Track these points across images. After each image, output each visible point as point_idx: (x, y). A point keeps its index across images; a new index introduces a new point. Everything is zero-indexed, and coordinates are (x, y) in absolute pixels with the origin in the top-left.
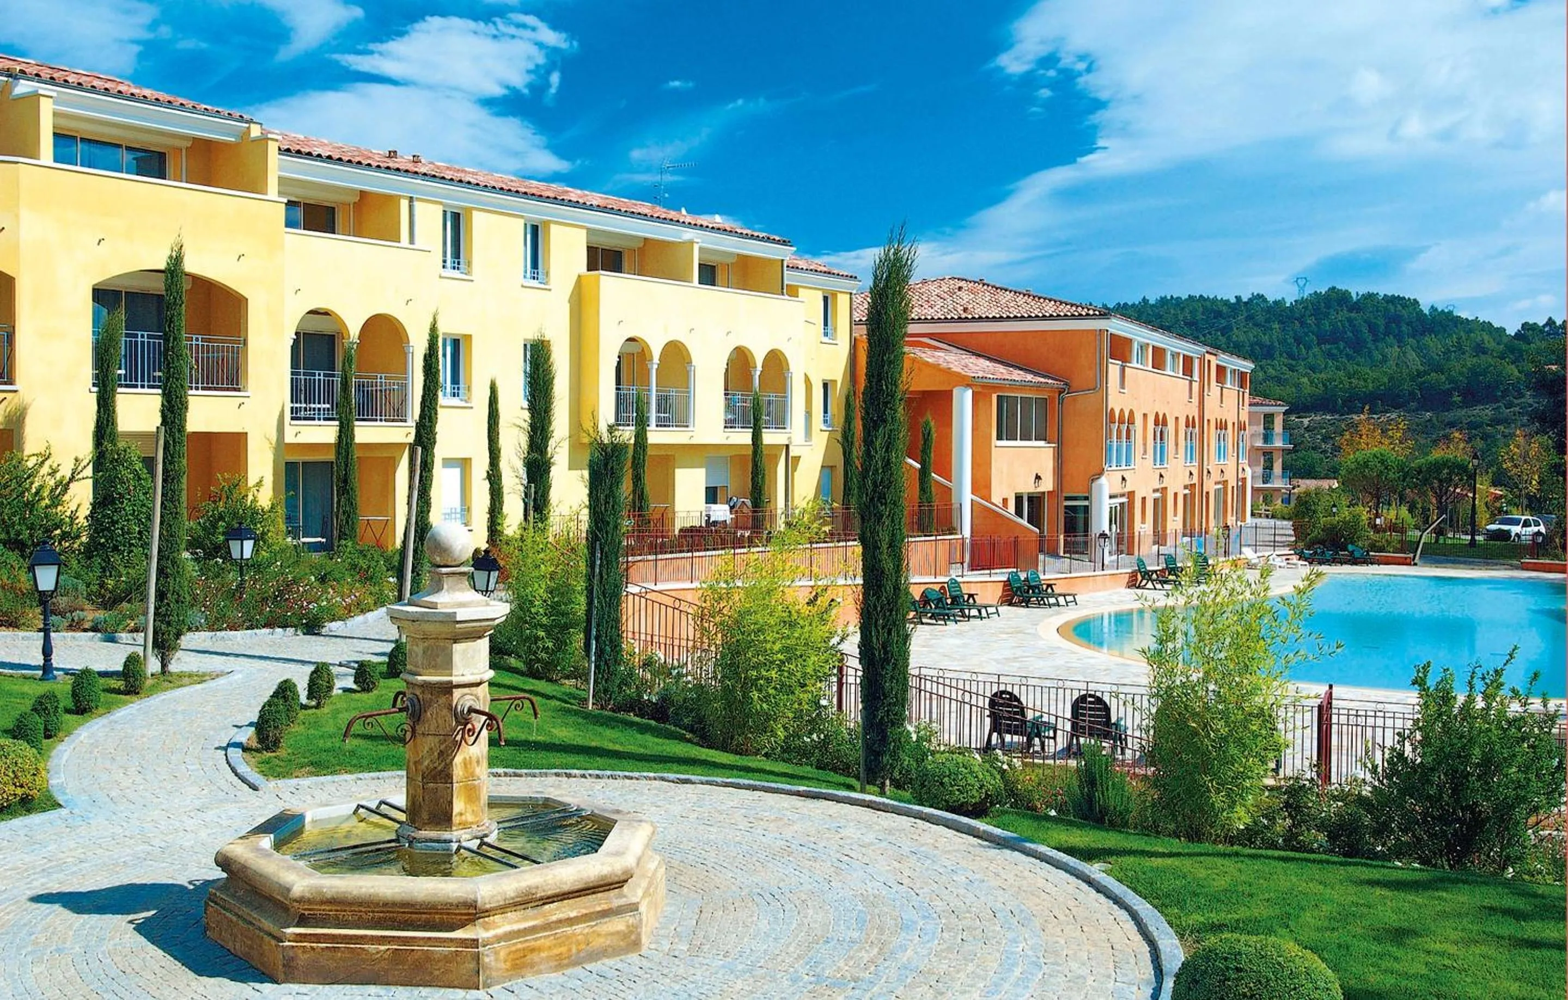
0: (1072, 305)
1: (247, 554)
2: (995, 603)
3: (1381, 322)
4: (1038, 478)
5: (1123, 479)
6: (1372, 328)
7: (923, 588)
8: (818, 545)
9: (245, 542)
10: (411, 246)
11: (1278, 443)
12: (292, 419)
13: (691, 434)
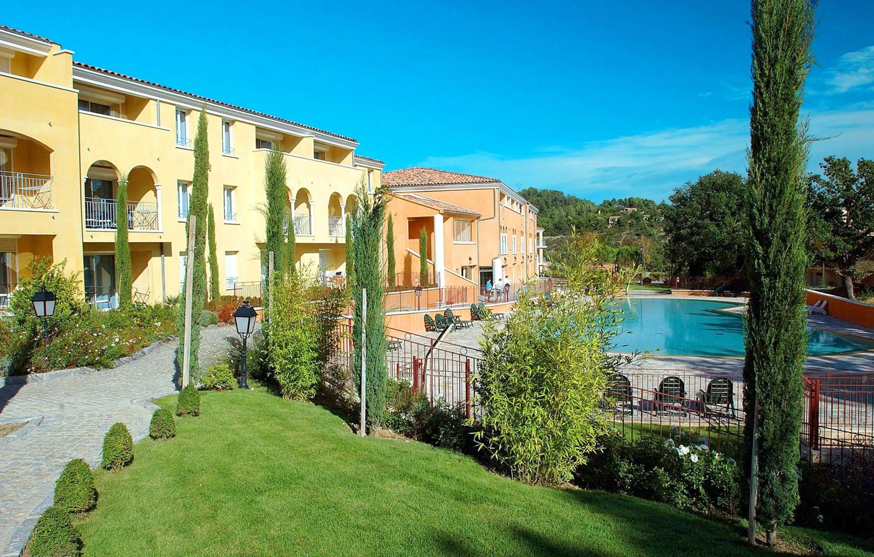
0: (481, 178)
1: (49, 312)
2: (470, 320)
3: (550, 201)
4: (470, 259)
5: (505, 259)
6: (546, 203)
7: (425, 314)
8: (392, 293)
9: (46, 302)
10: (158, 127)
11: (541, 246)
12: (87, 227)
13: (313, 238)
